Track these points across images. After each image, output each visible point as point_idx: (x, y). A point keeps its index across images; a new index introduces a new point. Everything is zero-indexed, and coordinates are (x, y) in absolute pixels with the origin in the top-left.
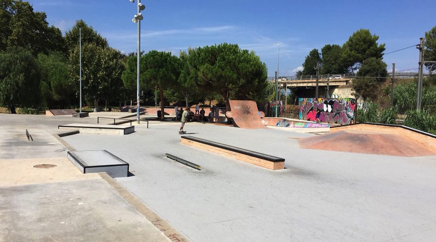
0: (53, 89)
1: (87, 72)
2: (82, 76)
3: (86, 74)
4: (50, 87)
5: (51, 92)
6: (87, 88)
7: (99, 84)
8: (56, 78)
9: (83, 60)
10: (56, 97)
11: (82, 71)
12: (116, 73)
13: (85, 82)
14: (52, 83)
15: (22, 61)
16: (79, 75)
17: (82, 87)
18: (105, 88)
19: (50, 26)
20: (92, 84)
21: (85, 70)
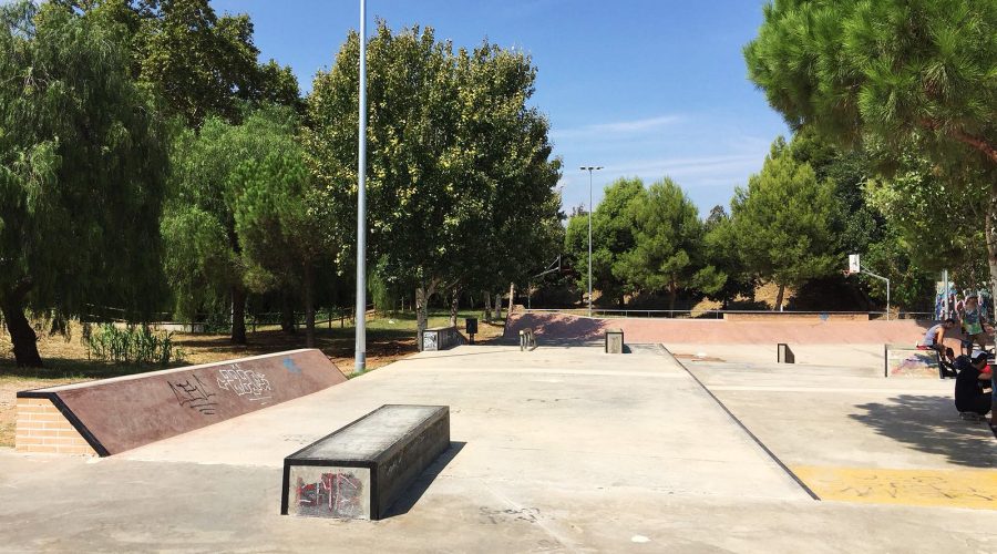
0: (242, 241)
1: (392, 149)
2: (369, 172)
3: (386, 162)
4: (234, 237)
5: (233, 256)
6: (387, 228)
7: (446, 204)
8: (256, 195)
9: (375, 93)
10: (253, 277)
11: (370, 147)
12: (523, 153)
13: (381, 202)
14: (237, 216)
15: (56, 74)
16: (355, 169)
17: (368, 225)
18: (472, 225)
19: (262, 61)
20: (408, 208)
21: (384, 140)
